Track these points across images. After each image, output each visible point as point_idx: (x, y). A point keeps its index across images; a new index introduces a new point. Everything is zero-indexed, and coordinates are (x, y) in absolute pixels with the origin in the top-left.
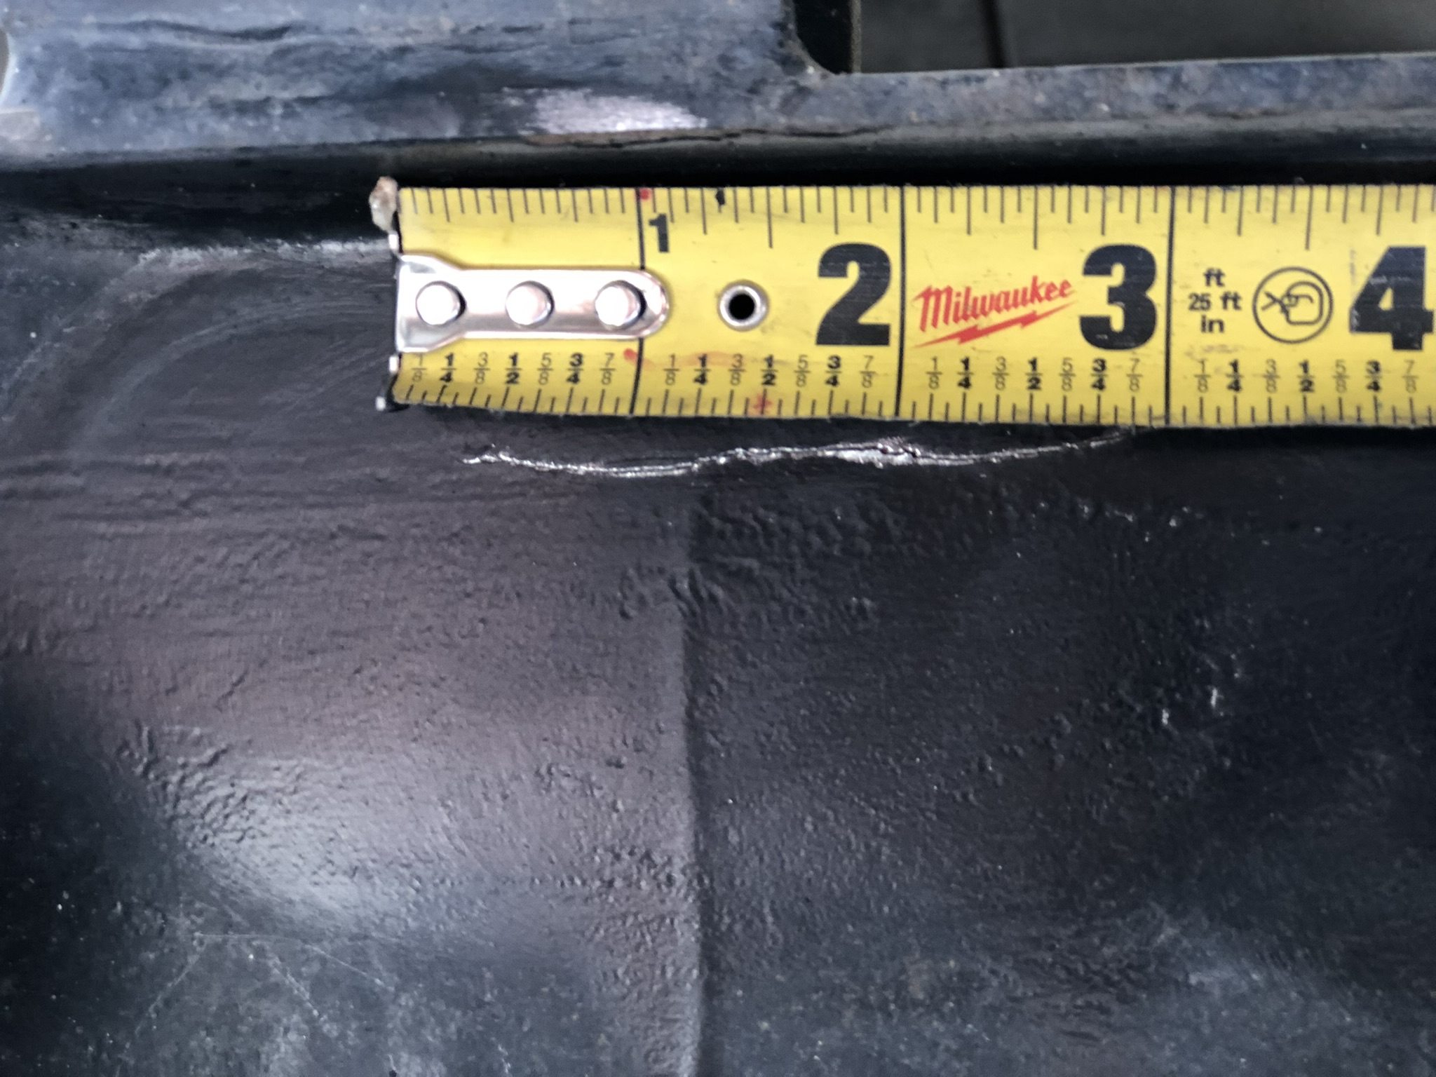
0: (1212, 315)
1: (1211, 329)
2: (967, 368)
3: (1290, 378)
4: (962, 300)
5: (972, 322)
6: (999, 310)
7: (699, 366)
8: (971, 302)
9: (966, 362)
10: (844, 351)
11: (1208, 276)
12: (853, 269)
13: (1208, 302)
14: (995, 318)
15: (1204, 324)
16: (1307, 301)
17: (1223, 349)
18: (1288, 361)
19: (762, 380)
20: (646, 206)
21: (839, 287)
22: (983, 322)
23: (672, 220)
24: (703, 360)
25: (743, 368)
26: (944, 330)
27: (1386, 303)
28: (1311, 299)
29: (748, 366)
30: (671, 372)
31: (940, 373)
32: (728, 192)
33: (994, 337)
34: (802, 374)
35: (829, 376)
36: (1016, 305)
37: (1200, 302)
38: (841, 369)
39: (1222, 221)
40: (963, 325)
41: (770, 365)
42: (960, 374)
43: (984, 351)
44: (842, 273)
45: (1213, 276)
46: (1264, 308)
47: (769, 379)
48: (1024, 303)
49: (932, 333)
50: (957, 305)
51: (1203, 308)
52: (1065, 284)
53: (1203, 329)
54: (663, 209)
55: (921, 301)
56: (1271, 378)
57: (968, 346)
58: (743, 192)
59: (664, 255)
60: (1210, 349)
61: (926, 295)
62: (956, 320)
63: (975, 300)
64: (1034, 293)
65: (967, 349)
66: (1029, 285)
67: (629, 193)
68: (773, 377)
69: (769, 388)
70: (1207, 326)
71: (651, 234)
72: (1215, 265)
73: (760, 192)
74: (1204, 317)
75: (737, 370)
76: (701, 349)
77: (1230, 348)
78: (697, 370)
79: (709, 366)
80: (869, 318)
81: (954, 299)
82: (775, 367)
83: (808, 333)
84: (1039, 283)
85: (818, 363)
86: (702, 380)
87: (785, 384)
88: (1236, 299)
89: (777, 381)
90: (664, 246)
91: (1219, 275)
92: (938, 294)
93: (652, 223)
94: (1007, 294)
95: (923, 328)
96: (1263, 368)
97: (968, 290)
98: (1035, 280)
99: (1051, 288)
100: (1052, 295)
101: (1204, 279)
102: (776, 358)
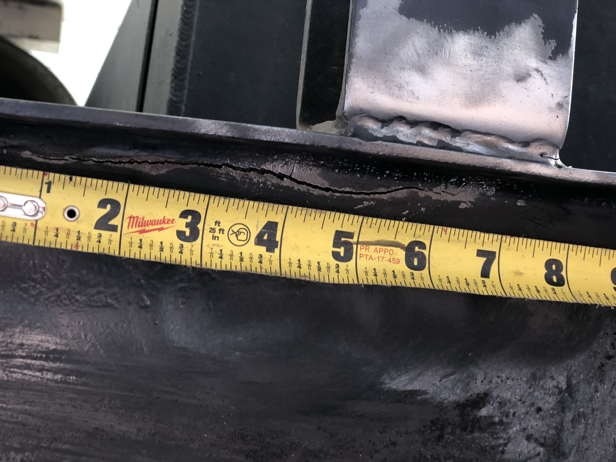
0: (215, 235)
1: (215, 239)
2: (141, 242)
3: (237, 257)
4: (141, 220)
5: (143, 228)
6: (152, 225)
7: (56, 231)
8: (144, 222)
9: (141, 240)
10: (103, 233)
11: (216, 222)
12: (109, 207)
13: (215, 230)
14: (151, 227)
15: (213, 237)
16: (243, 234)
17: (218, 245)
18: (236, 252)
19: (76, 238)
20: (46, 178)
21: (103, 212)
22: (147, 228)
23: (53, 183)
24: (57, 229)
25: (70, 233)
26: (135, 229)
27: (265, 237)
28: (245, 234)
29: (71, 233)
30: (46, 232)
31: (133, 243)
32: (74, 178)
33: (150, 233)
34: (89, 238)
35: (98, 240)
36: (157, 224)
37: (212, 230)
38: (102, 238)
39: (223, 207)
40: (141, 228)
41: (79, 234)
42: (139, 244)
43: (147, 237)
44: (105, 208)
45: (217, 223)
46: (231, 235)
47: (79, 238)
48: (160, 224)
49: (131, 230)
50: (140, 222)
51: (213, 232)
52: (173, 220)
53: (213, 239)
54: (51, 179)
55: (129, 219)
56: (231, 256)
57: (142, 235)
58: (79, 178)
59: (48, 194)
60: (214, 245)
61: (131, 217)
62: (139, 227)
63: (145, 221)
64: (163, 221)
65: (141, 236)
66: (162, 218)
67: (41, 173)
68: (80, 238)
69: (79, 241)
70: (214, 238)
71: (45, 187)
72: (218, 220)
73: (84, 179)
74: (213, 235)
75: (68, 234)
76: (57, 226)
77: (220, 245)
78: (55, 232)
79: (59, 232)
80: (111, 222)
81: (139, 220)
82: (80, 234)
83: (92, 225)
84: (165, 218)
85: (94, 235)
86: (57, 236)
87: (84, 240)
88: (223, 230)
89: (81, 239)
90: (48, 191)
91: (219, 223)
92: (134, 218)
93: (46, 183)
94: (155, 221)
95: (128, 228)
96: (229, 253)
97: (144, 218)
98: (164, 217)
99: (169, 220)
100: (169, 223)
101: (214, 224)
102: (81, 232)
